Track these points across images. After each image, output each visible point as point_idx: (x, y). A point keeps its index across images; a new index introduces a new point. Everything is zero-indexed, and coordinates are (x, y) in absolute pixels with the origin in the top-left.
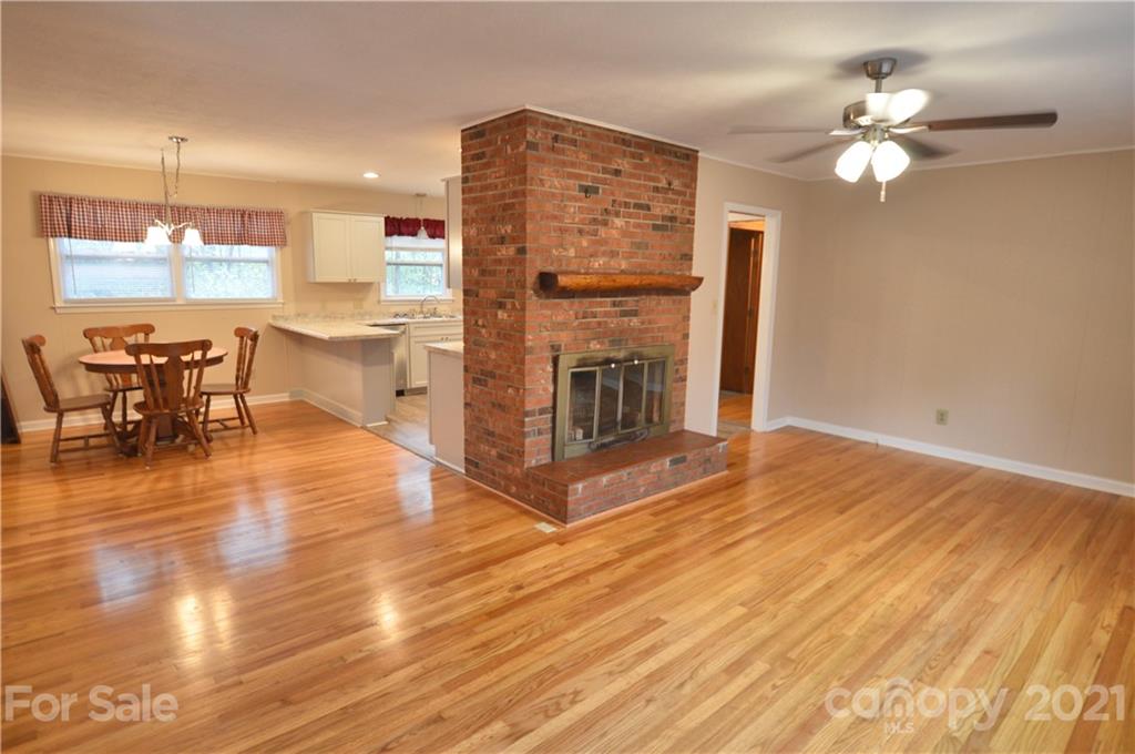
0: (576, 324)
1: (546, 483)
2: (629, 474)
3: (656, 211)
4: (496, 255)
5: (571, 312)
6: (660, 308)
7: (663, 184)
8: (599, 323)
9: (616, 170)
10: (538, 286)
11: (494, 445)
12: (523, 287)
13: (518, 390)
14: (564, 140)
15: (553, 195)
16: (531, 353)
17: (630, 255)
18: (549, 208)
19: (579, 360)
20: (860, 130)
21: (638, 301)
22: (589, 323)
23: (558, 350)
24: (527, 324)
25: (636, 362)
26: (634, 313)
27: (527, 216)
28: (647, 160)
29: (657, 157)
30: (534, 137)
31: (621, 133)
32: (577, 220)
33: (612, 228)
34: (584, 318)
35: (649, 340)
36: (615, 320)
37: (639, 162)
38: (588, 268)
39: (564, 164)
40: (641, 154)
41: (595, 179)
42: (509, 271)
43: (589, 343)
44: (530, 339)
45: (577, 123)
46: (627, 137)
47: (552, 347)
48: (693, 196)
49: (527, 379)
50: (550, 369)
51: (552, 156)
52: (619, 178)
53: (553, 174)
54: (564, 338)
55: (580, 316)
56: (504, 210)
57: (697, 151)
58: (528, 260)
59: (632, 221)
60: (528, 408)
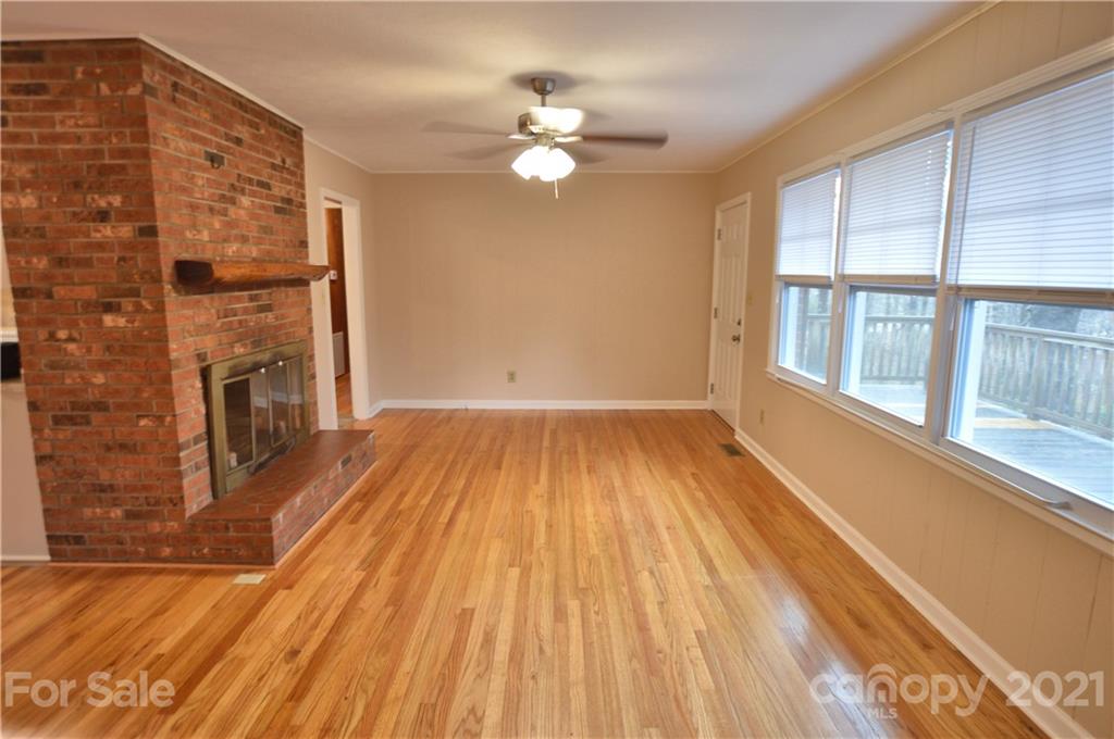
0: (218, 325)
1: (230, 525)
2: (315, 487)
3: (275, 191)
4: (88, 236)
5: (213, 311)
6: (289, 300)
7: (278, 161)
8: (240, 322)
9: (237, 138)
10: (175, 279)
11: (115, 503)
12: (157, 279)
13: (160, 419)
14: (184, 91)
15: (180, 161)
16: (178, 367)
17: (259, 241)
18: (177, 176)
19: (230, 368)
20: (533, 137)
21: (270, 294)
22: (231, 322)
23: (204, 360)
24: (169, 329)
25: (281, 363)
26: (268, 308)
27: (155, 186)
28: (263, 132)
29: (271, 129)
30: (152, 78)
31: (238, 94)
32: (206, 194)
33: (239, 208)
34: (226, 317)
35: (283, 338)
36: (254, 317)
37: (255, 131)
38: (224, 256)
39: (186, 121)
40: (258, 124)
41: (219, 147)
42: (123, 259)
43: (233, 347)
44: (175, 349)
45: (195, 71)
46: (243, 101)
47: (198, 355)
48: (302, 177)
49: (176, 400)
50: (199, 384)
51: (172, 108)
52: (241, 149)
53: (177, 133)
54: (209, 343)
55: (222, 315)
56: (99, 173)
57: (301, 129)
58: (161, 245)
59: (257, 200)
60: (181, 440)
